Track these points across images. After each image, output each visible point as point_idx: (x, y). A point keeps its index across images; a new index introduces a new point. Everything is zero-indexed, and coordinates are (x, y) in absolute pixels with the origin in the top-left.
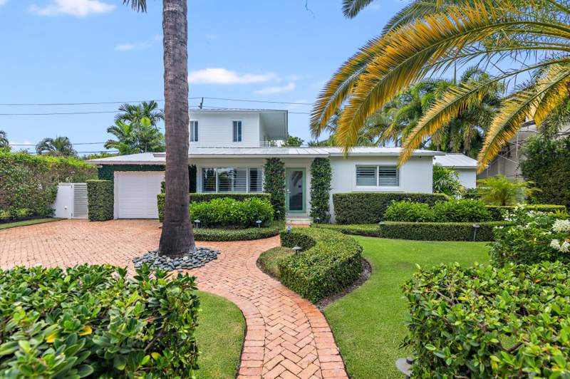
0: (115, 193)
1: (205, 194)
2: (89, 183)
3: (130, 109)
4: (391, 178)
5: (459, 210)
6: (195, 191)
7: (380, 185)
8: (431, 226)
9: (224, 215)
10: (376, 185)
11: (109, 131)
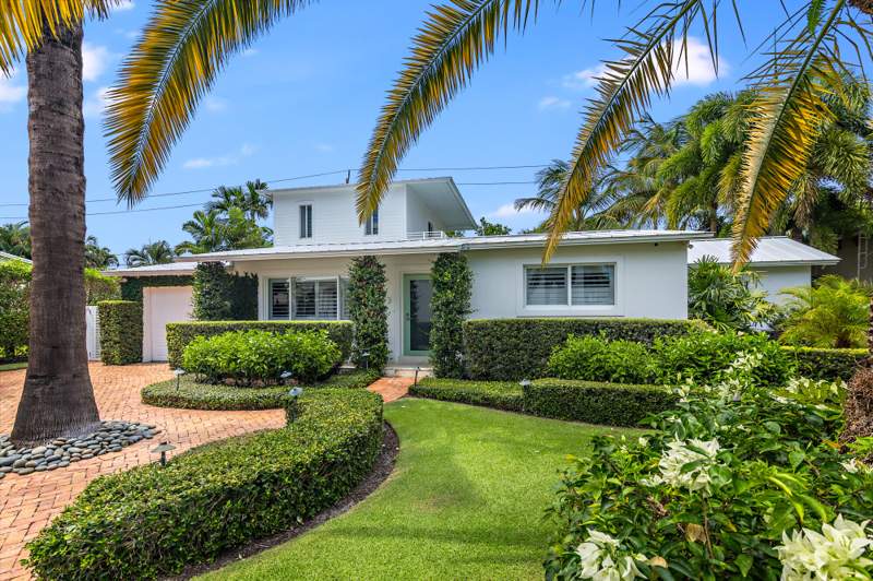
0: (145, 321)
1: (271, 322)
2: (101, 307)
3: (226, 194)
4: (596, 290)
5: (703, 359)
6: (257, 319)
7: (573, 303)
8: (626, 393)
9: (230, 361)
10: (566, 303)
11: (185, 227)
